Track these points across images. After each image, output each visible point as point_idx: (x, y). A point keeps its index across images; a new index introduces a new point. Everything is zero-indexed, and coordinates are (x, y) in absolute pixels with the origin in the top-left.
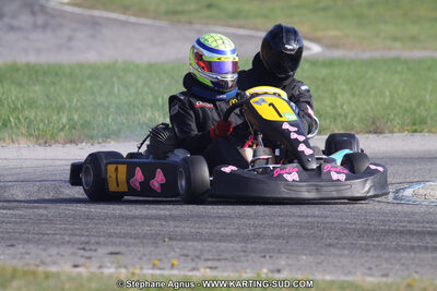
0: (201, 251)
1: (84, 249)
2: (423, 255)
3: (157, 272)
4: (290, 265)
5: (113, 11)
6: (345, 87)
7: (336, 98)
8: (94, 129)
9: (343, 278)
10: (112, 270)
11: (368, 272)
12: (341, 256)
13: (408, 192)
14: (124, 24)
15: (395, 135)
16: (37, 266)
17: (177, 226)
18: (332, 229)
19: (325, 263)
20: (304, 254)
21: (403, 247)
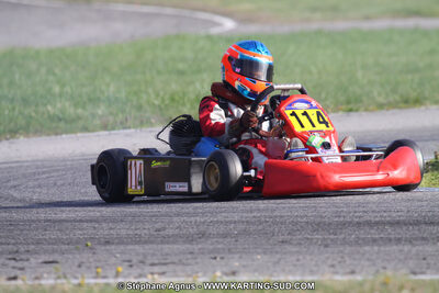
0: (145, 256)
1: (14, 259)
3: (101, 281)
4: (244, 266)
10: (51, 282)
11: (332, 269)
17: (111, 229)
18: (282, 223)
19: (282, 262)
20: (258, 254)
21: (363, 239)
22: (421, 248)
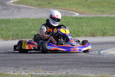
0: (48, 68)
1: (16, 68)
2: (106, 69)
4: (71, 72)
5: (24, 5)
6: (85, 24)
7: (83, 27)
8: (19, 36)
9: (85, 75)
10: (24, 73)
11: (92, 73)
12: (84, 69)
13: (102, 52)
14: (27, 8)
15: (98, 37)
16: (4, 72)
17: (41, 62)
18: (82, 62)
19: (80, 71)
20: (75, 69)
21: (101, 66)
22: (114, 69)
